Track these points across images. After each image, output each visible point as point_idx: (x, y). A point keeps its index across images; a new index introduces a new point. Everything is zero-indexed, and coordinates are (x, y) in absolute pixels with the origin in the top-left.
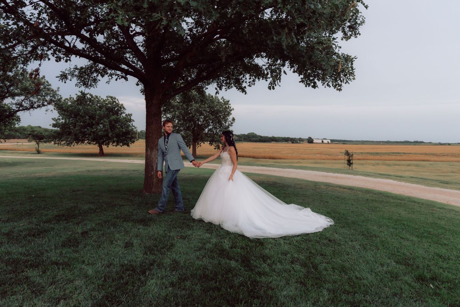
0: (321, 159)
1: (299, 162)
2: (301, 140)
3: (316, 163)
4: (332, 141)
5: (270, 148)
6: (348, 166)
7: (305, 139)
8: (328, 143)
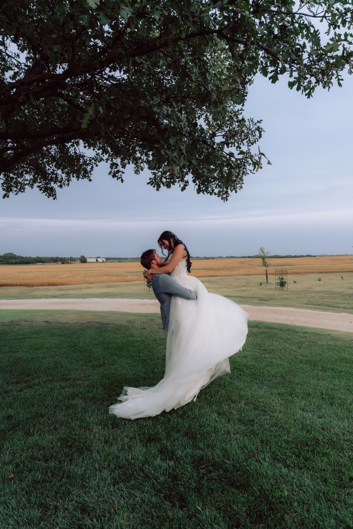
0: (111, 281)
1: (88, 287)
2: (72, 260)
3: (109, 287)
4: (107, 259)
5: (41, 272)
6: (148, 288)
7: (77, 258)
8: (103, 262)
